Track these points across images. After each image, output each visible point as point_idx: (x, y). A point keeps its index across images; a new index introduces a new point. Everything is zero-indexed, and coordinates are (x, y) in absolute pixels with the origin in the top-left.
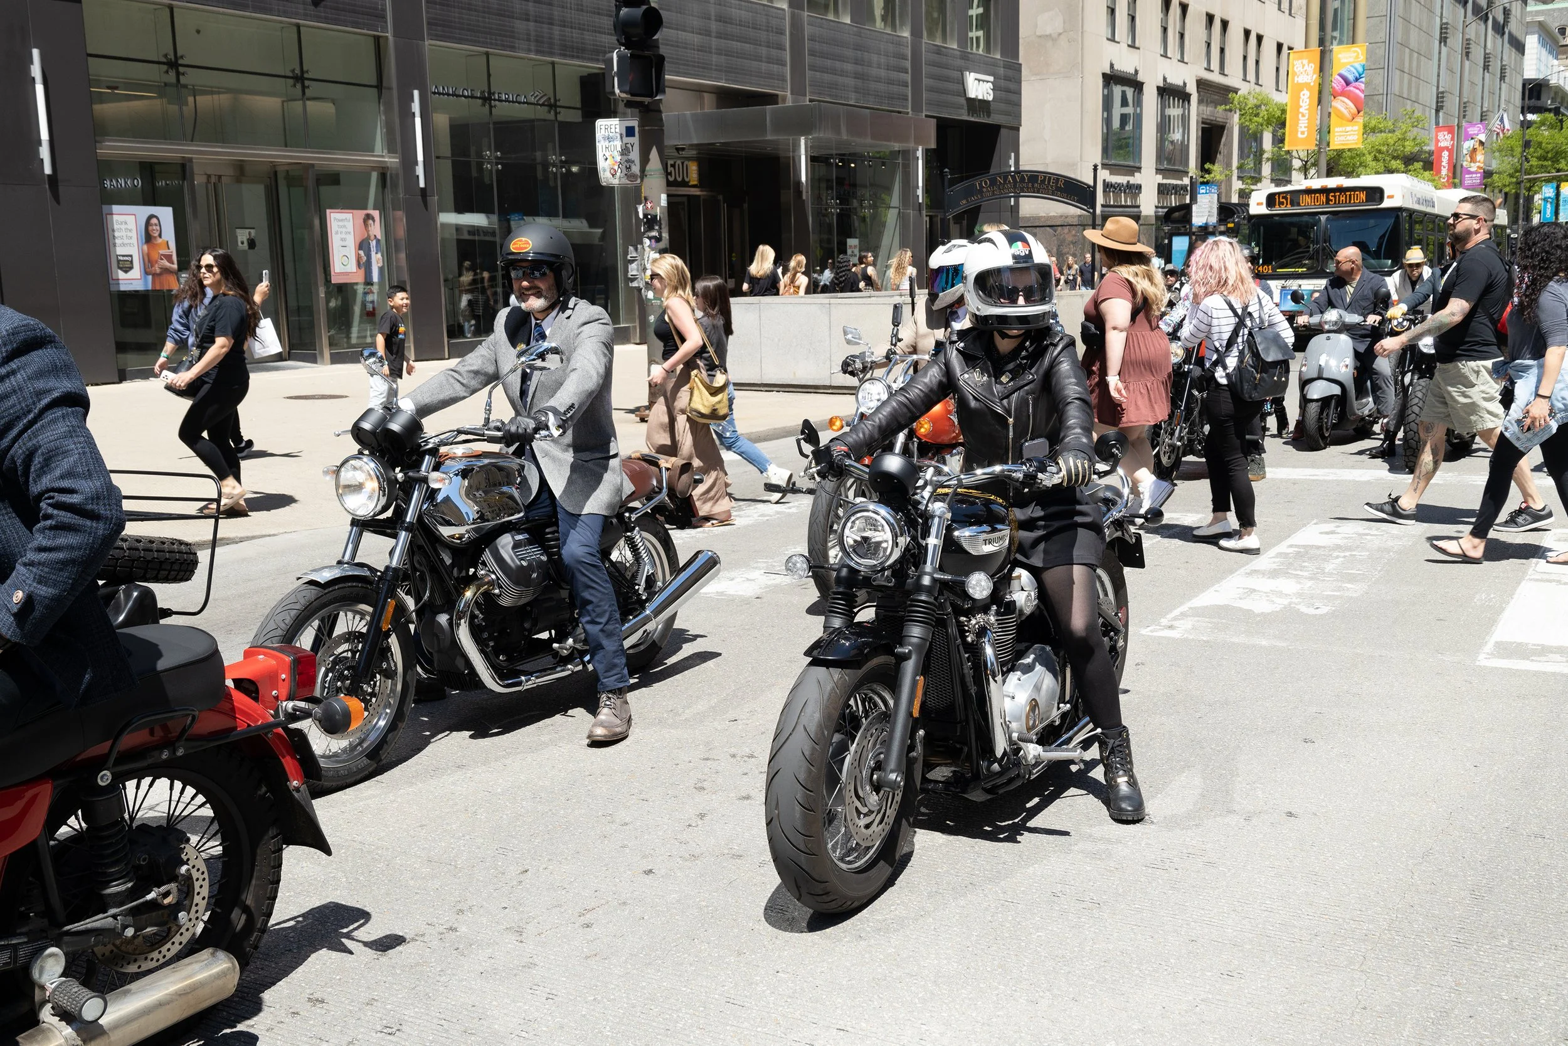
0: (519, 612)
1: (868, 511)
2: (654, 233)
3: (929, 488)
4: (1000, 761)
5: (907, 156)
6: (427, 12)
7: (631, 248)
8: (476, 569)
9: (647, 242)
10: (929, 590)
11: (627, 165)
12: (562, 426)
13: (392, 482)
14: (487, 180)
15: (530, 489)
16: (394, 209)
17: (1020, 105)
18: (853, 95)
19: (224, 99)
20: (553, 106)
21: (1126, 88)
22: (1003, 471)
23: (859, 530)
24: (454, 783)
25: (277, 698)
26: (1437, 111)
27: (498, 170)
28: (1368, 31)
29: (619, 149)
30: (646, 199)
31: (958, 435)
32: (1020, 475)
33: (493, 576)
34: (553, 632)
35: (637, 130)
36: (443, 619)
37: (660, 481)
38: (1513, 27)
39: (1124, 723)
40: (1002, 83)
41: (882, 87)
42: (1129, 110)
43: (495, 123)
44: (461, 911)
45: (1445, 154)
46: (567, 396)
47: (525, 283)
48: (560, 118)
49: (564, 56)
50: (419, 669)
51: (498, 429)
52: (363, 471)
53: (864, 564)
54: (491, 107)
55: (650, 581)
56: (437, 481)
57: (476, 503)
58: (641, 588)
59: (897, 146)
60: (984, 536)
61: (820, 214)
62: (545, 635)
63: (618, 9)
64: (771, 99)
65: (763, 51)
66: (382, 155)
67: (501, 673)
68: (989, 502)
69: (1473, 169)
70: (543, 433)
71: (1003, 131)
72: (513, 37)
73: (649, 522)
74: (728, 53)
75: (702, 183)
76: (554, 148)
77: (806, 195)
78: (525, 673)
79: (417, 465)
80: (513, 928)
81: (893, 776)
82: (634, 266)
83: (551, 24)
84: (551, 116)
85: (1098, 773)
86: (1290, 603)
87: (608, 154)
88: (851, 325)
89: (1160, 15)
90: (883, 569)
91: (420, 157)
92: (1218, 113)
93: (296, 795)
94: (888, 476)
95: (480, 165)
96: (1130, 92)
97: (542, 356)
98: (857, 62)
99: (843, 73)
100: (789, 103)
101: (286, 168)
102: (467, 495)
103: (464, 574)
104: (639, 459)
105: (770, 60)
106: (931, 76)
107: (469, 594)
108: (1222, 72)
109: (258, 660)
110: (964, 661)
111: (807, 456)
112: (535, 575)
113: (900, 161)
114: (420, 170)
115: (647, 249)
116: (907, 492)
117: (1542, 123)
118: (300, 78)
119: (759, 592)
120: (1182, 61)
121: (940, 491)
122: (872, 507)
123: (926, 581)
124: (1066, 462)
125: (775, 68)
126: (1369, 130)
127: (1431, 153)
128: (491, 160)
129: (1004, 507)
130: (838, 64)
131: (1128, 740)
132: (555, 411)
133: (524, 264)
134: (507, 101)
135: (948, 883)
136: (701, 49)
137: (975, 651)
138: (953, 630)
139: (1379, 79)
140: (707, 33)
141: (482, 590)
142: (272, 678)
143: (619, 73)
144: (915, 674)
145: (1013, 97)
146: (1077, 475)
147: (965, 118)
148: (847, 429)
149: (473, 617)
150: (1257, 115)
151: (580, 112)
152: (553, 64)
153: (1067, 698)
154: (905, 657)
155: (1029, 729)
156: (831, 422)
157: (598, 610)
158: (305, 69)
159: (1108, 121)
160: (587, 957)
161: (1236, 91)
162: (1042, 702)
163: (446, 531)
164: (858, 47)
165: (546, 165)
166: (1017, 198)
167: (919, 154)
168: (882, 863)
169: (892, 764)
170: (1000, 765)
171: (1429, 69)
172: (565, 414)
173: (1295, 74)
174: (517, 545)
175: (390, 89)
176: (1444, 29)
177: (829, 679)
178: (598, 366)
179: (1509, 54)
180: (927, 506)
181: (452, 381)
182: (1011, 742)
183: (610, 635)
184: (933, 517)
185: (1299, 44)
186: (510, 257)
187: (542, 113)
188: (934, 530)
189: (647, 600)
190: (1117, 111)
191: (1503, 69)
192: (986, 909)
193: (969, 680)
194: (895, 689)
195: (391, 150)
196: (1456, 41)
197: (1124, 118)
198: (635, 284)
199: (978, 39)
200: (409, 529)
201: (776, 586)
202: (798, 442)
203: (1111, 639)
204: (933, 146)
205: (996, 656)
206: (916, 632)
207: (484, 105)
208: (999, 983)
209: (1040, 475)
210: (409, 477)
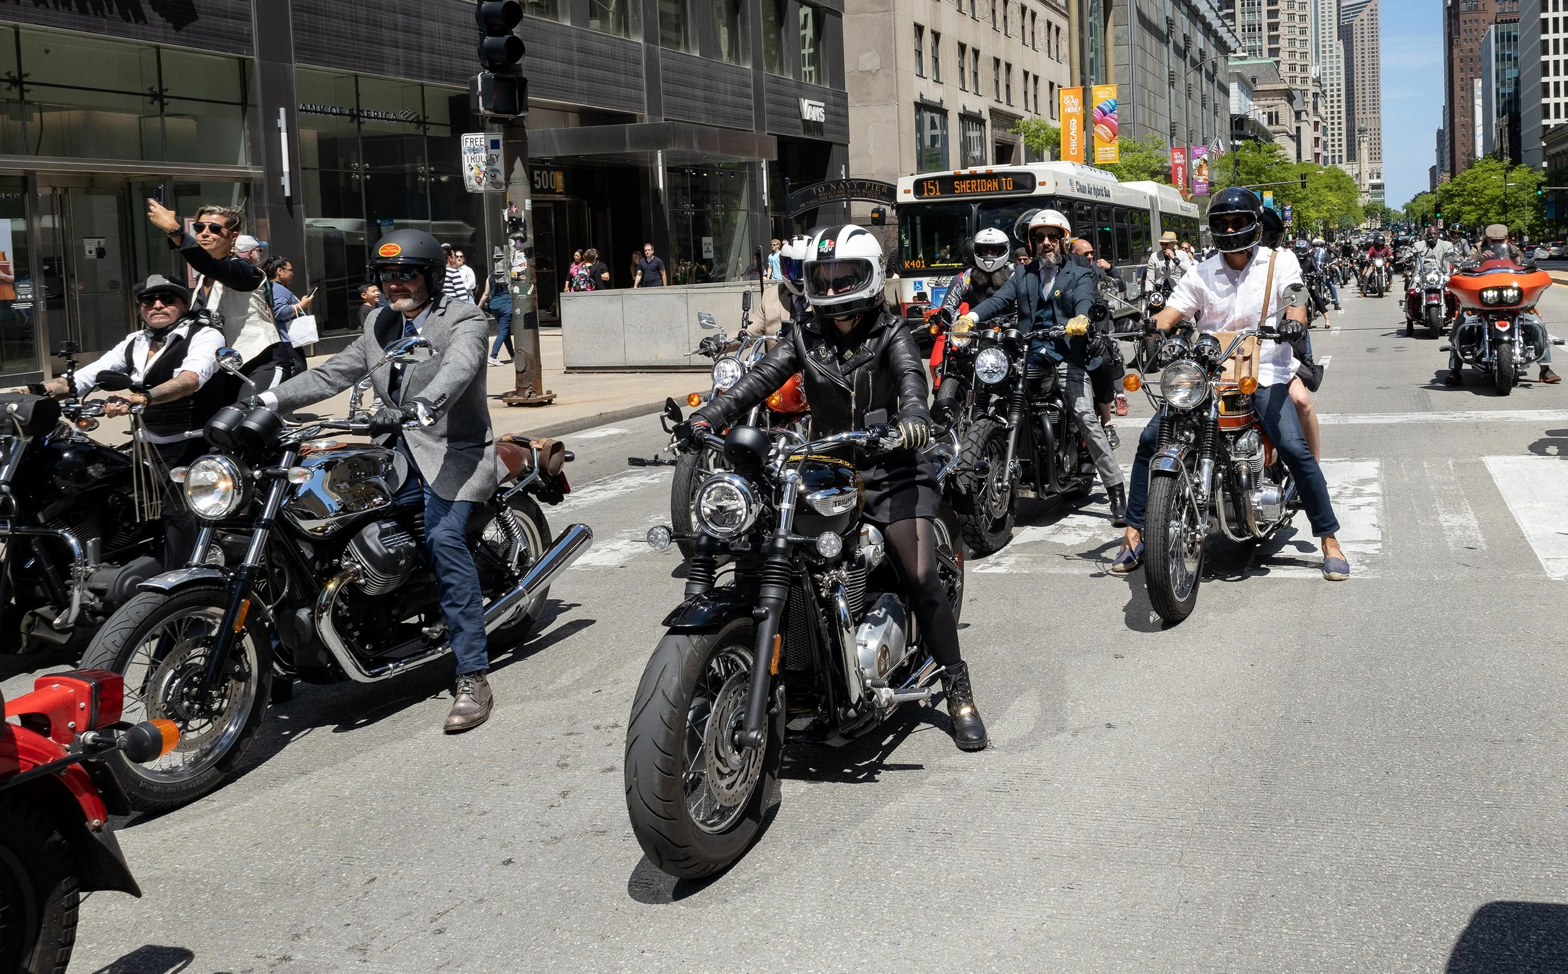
0: (385, 600)
1: (723, 481)
2: (519, 235)
3: (781, 457)
4: (855, 707)
5: (754, 167)
6: (295, 38)
7: (497, 248)
8: (340, 560)
9: (513, 242)
10: (783, 552)
11: (492, 173)
12: (433, 415)
13: (248, 481)
14: (355, 189)
15: (397, 478)
16: (257, 217)
17: (848, 126)
18: (703, 116)
19: (74, 116)
20: (421, 122)
21: (934, 115)
22: (849, 438)
23: (717, 499)
24: (296, 792)
25: (74, 730)
26: (1171, 137)
27: (366, 180)
28: (1116, 75)
29: (484, 159)
30: (511, 204)
31: (806, 405)
32: (864, 441)
33: (358, 566)
34: (423, 616)
35: (501, 143)
36: (304, 614)
37: (531, 461)
38: (1220, 76)
39: (963, 658)
40: (832, 108)
41: (729, 109)
42: (937, 132)
43: (363, 138)
44: (298, 936)
45: (1180, 169)
46: (439, 386)
47: (393, 286)
48: (429, 133)
49: (433, 79)
50: (276, 666)
51: (364, 421)
52: (216, 471)
53: (720, 531)
54: (359, 123)
55: (523, 557)
56: (298, 476)
57: (339, 494)
58: (513, 564)
59: (744, 159)
60: (834, 498)
61: (676, 216)
62: (414, 620)
63: (482, 37)
64: (631, 118)
65: (622, 78)
66: (245, 166)
67: (367, 662)
68: (837, 466)
69: (1201, 181)
70: (413, 423)
71: (834, 146)
72: (383, 62)
73: (521, 501)
74: (590, 79)
75: (567, 191)
76: (423, 161)
77: (664, 200)
78: (393, 660)
79: (277, 461)
80: (356, 946)
81: (754, 734)
82: (500, 264)
83: (420, 51)
84: (420, 131)
85: (942, 707)
86: (1094, 535)
87: (473, 164)
88: (705, 312)
89: (958, 59)
90: (740, 535)
91: (286, 168)
92: (1007, 135)
93: (96, 835)
94: (742, 448)
95: (348, 176)
96: (937, 117)
97: (410, 349)
98: (706, 88)
99: (694, 97)
100: (646, 122)
101: (141, 179)
102: (331, 488)
103: (326, 566)
104: (510, 441)
105: (627, 85)
106: (770, 101)
107: (331, 586)
108: (1009, 103)
109: (52, 690)
110: (820, 615)
111: (670, 432)
112: (403, 562)
113: (747, 171)
114: (286, 181)
115: (513, 249)
116: (760, 462)
117: (1247, 147)
118: (159, 96)
119: (622, 562)
120: (977, 93)
121: (792, 458)
122: (727, 478)
123: (781, 543)
124: (906, 428)
125: (633, 92)
126: (1123, 150)
127: (1170, 168)
128: (359, 170)
129: (852, 470)
130: (689, 90)
131: (967, 674)
132: (425, 402)
133: (393, 268)
134: (376, 117)
135: (810, 833)
136: (564, 75)
137: (829, 605)
138: (808, 587)
139: (1127, 111)
140: (570, 62)
141: (346, 581)
142: (68, 707)
143: (483, 94)
144: (773, 633)
145: (842, 120)
146: (916, 438)
147: (802, 136)
148: (704, 404)
149: (336, 608)
150: (1038, 137)
151: (449, 128)
152: (422, 85)
153: (914, 640)
154: (763, 618)
155: (881, 674)
156: (690, 399)
157: (460, 593)
158: (164, 87)
159: (921, 140)
160: (439, 968)
161: (1021, 118)
162: (891, 646)
163: (306, 525)
164: (706, 76)
165: (415, 175)
166: (849, 201)
167: (764, 165)
168: (747, 820)
169: (753, 722)
170: (856, 710)
171: (1163, 105)
172: (435, 404)
173: (1065, 106)
174: (383, 534)
175: (255, 106)
176: (1171, 75)
177: (689, 645)
178: (473, 359)
179: (1219, 97)
180: (779, 473)
181: (318, 379)
182: (865, 688)
183: (469, 617)
184: (785, 483)
185: (1066, 83)
186: (378, 262)
187: (411, 129)
188: (787, 495)
189: (520, 576)
190: (928, 133)
191: (1215, 106)
192: (847, 854)
193: (825, 633)
194: (753, 647)
195: (255, 162)
196: (1181, 85)
197: (934, 139)
198: (501, 281)
199: (810, 72)
200: (267, 525)
201: (639, 554)
202: (662, 418)
203: (950, 581)
204: (775, 158)
205: (848, 607)
206: (772, 593)
207: (352, 121)
208: (862, 929)
209: (882, 440)
210: (268, 474)
